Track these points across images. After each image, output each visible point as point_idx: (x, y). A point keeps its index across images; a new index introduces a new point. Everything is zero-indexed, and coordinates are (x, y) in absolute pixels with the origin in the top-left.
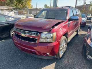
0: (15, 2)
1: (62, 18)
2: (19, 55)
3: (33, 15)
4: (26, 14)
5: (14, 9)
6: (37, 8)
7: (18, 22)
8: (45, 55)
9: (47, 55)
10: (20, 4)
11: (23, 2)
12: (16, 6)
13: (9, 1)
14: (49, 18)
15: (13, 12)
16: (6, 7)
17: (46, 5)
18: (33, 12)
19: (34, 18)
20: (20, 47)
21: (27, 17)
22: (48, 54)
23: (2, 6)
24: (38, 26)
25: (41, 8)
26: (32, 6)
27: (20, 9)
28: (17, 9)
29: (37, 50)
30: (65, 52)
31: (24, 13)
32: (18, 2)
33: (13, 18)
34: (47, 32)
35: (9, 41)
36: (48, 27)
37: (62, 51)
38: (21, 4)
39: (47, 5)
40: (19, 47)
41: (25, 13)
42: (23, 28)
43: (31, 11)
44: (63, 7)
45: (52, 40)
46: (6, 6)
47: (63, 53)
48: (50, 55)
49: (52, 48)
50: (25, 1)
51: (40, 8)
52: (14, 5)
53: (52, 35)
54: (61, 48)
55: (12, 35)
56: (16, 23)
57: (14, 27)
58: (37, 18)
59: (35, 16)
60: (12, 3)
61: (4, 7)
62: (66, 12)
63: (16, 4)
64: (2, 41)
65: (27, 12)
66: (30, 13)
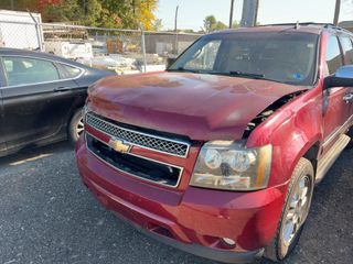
0: (97, 7)
1: (294, 76)
2: (101, 223)
3: (160, 56)
4: (135, 51)
5: (92, 33)
6: (175, 31)
7: (101, 89)
8: (212, 246)
9: (223, 245)
10: (115, 16)
11: (125, 8)
12: (98, 21)
13: (76, 5)
14: (234, 74)
15: (89, 45)
16: (64, 25)
17: (210, 20)
18: (160, 46)
19: (168, 70)
20: (104, 196)
21: (138, 64)
22: (230, 241)
23: (50, 21)
24: (186, 112)
25: (191, 31)
26: (159, 23)
27: (112, 33)
28: (101, 33)
29: (179, 221)
30: (302, 228)
31: (128, 47)
32: (109, 9)
33: (83, 70)
34: (229, 143)
35: (65, 159)
36: (233, 116)
37: (291, 226)
38: (119, 16)
39: (217, 19)
40: (99, 194)
41: (130, 50)
42: (120, 113)
43: (153, 40)
44: (298, 27)
45: (251, 180)
46: (64, 21)
47: (292, 236)
48: (238, 249)
49: (250, 215)
50: (133, 4)
51: (186, 31)
52: (92, 19)
53: (251, 157)
54: (290, 215)
55: (76, 137)
56: (94, 93)
57: (86, 109)
58: (181, 70)
59: (171, 61)
60: (86, 11)
61: (56, 25)
62: (311, 46)
63: (102, 13)
64: (42, 156)
65: (140, 45)
66: (151, 50)
